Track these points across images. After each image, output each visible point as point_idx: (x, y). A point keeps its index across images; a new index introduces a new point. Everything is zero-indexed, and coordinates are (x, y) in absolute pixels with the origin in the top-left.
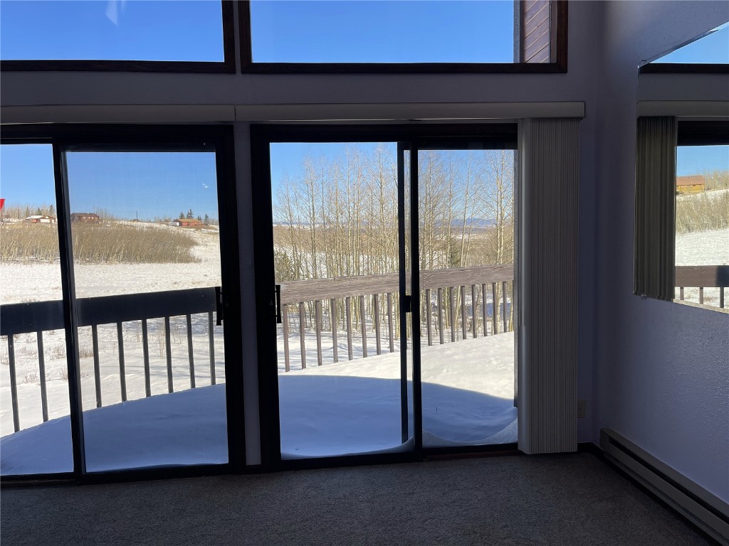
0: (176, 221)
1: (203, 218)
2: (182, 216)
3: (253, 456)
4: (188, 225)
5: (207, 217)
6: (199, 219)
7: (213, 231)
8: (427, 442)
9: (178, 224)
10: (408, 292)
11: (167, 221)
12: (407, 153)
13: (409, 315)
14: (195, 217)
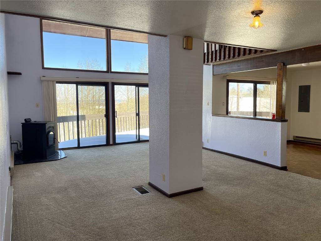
3: (111, 142)
8: (140, 140)
10: (137, 113)
12: (137, 88)
13: (137, 117)
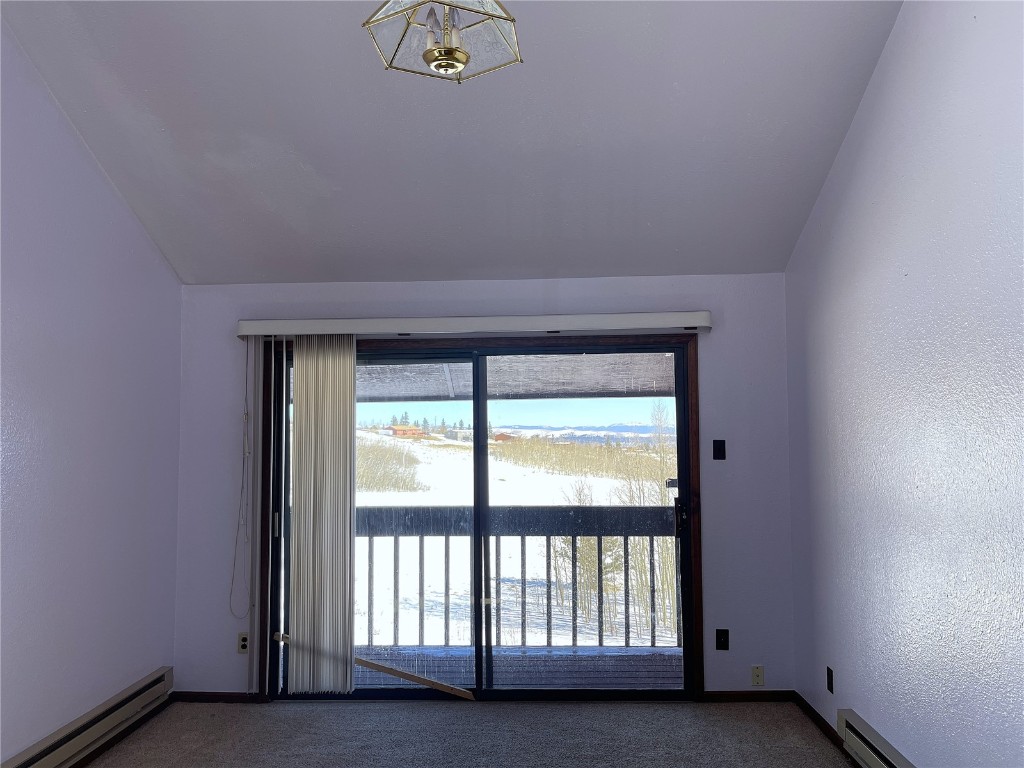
0: (390, 428)
1: (421, 422)
2: (394, 420)
4: (404, 434)
5: (425, 421)
6: (416, 424)
7: (436, 443)
9: (391, 432)
11: (375, 427)
14: (411, 421)
